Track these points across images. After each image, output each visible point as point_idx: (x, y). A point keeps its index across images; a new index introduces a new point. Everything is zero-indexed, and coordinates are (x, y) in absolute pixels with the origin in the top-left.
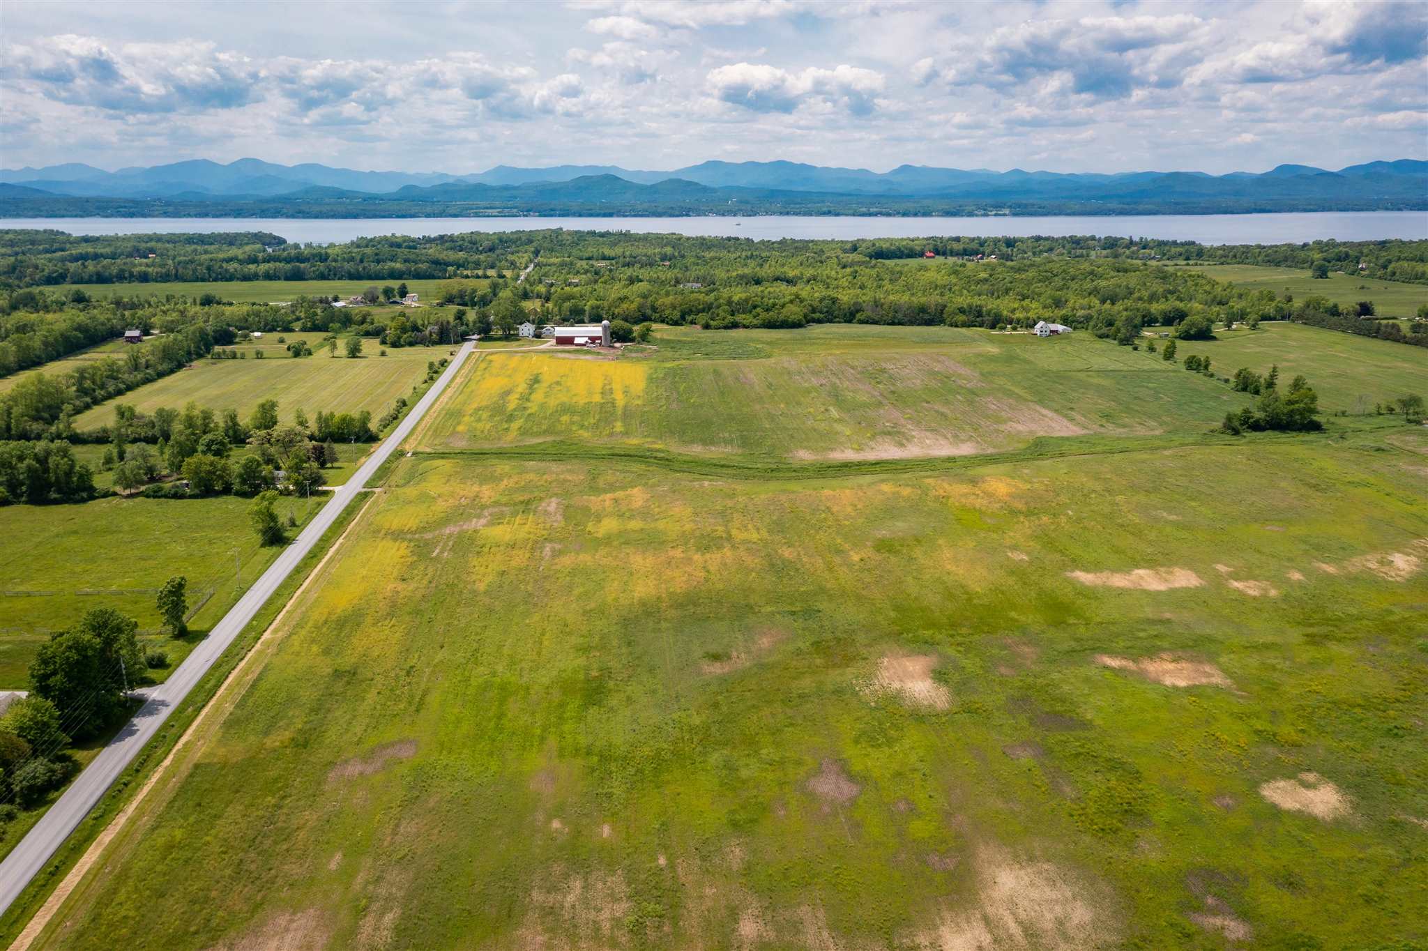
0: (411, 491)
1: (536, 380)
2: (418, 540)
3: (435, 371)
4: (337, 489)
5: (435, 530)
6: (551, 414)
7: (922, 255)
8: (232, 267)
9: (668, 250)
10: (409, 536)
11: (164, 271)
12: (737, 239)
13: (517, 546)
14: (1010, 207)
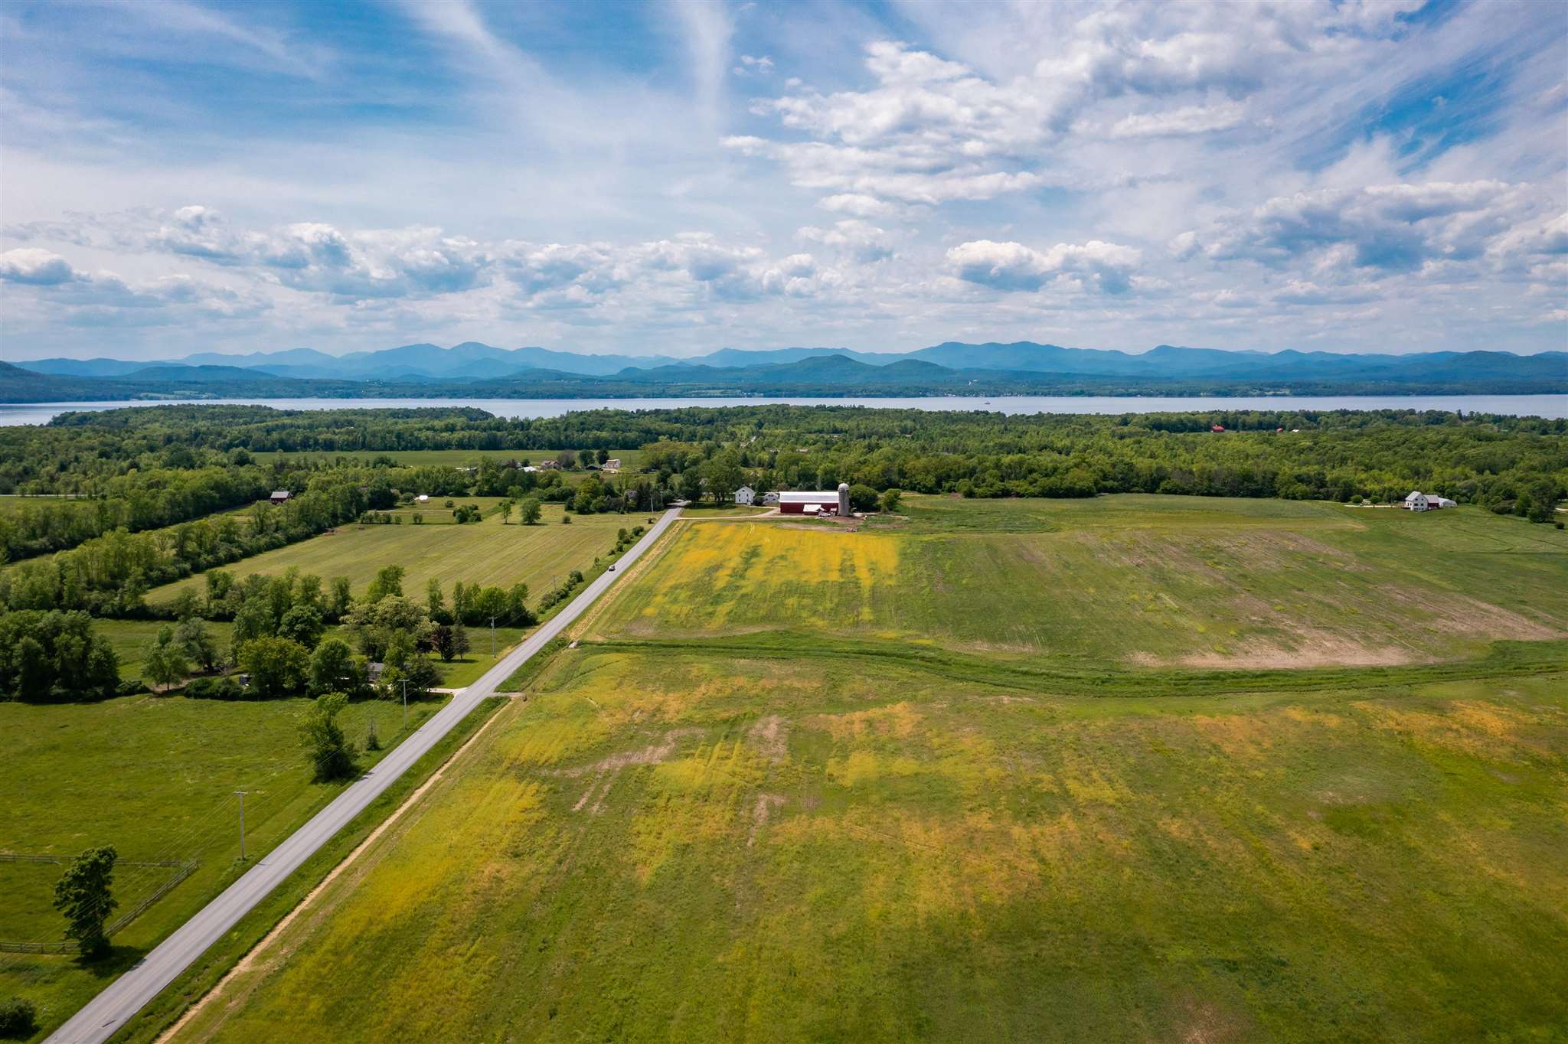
0: (562, 700)
1: (754, 553)
2: (556, 780)
3: (626, 541)
4: (457, 692)
5: (586, 763)
6: (773, 596)
7: (1208, 428)
8: (423, 435)
9: (909, 423)
10: (545, 772)
11: (351, 438)
12: (987, 413)
13: (713, 797)
14: (1289, 387)
